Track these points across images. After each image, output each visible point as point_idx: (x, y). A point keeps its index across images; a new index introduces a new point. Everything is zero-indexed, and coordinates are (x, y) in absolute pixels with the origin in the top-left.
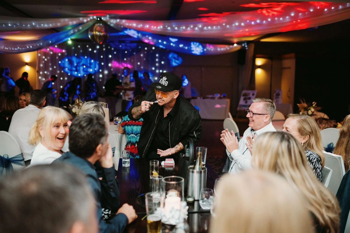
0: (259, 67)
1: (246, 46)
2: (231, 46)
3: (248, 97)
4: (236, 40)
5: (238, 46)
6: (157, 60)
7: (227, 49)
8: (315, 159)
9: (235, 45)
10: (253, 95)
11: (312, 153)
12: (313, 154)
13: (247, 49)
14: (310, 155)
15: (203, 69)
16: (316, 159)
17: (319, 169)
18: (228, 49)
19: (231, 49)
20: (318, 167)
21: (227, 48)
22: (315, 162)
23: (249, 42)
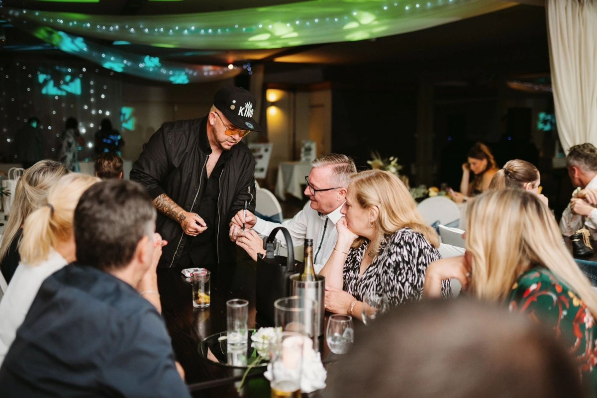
0: (273, 104)
1: (249, 69)
2: (225, 69)
3: (258, 154)
4: (231, 58)
5: (236, 68)
6: (92, 91)
7: (219, 74)
8: (413, 236)
9: (231, 67)
10: (266, 150)
11: (403, 230)
12: (407, 231)
13: (251, 73)
14: (402, 235)
15: (176, 108)
16: (415, 234)
17: (427, 248)
18: (221, 73)
19: (224, 72)
20: (425, 247)
21: (218, 72)
22: (417, 240)
23: (254, 63)
